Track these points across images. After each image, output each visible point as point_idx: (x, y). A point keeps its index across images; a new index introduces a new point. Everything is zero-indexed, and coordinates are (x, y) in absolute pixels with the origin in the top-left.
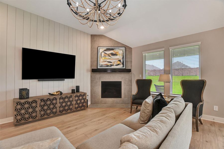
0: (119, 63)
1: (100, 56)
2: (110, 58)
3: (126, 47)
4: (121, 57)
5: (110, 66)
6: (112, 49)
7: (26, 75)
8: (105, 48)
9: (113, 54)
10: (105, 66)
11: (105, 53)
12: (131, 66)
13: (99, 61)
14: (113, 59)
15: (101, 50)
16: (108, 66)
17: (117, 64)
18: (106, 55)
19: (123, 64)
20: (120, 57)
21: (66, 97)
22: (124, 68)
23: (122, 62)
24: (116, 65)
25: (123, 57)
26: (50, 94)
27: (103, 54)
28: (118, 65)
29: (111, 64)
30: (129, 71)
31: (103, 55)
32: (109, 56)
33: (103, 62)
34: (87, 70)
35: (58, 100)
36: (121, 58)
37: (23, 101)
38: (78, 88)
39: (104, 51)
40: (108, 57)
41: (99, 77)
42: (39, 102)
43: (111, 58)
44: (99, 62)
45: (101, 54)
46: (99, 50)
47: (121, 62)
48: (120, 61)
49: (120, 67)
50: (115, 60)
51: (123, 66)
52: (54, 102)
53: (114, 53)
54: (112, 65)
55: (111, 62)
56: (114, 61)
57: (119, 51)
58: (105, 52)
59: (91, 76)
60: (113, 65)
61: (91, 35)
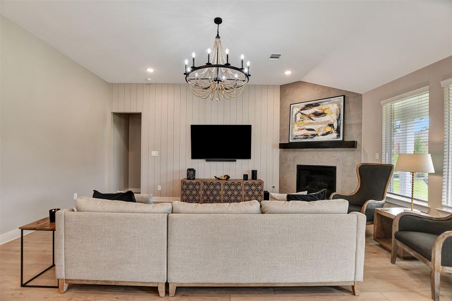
0: (329, 129)
1: (294, 119)
2: (311, 121)
3: (346, 96)
4: (335, 117)
5: (310, 138)
6: (317, 105)
7: (195, 155)
8: (303, 105)
9: (317, 114)
10: (302, 137)
11: (302, 114)
12: (360, 134)
13: (292, 128)
14: (318, 123)
15: (296, 110)
16: (306, 137)
17: (325, 132)
18: (306, 118)
19: (338, 131)
20: (331, 118)
21: (233, 184)
22: (341, 139)
23: (336, 126)
24: (323, 135)
25: (339, 118)
26: (216, 177)
27: (299, 115)
28: (328, 133)
29: (313, 132)
30: (352, 145)
31: (298, 119)
32: (310, 118)
33: (297, 132)
34: (273, 146)
35: (222, 185)
36: (334, 120)
37: (188, 181)
38: (254, 173)
39: (301, 110)
40: (307, 121)
41: (294, 158)
42: (202, 185)
43: (313, 121)
44: (292, 132)
45: (296, 117)
46: (293, 109)
47: (333, 127)
48: (331, 125)
49: (332, 137)
50: (322, 124)
51: (338, 136)
53: (320, 111)
54: (314, 135)
55: (313, 130)
56: (320, 126)
57: (330, 106)
58: (302, 112)
59: (280, 156)
60: (317, 135)
61: (282, 87)
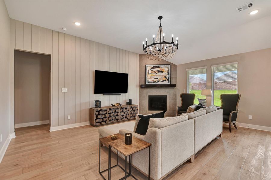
0: (165, 79)
1: (148, 73)
2: (156, 74)
3: (171, 64)
4: (167, 74)
5: (156, 82)
6: (159, 67)
8: (152, 66)
9: (159, 71)
10: (152, 82)
12: (176, 82)
13: (147, 77)
14: (160, 76)
15: (148, 68)
16: (154, 82)
17: (163, 80)
18: (153, 72)
19: (168, 80)
20: (165, 74)
22: (170, 83)
23: (167, 78)
24: (162, 81)
25: (169, 74)
26: (112, 105)
27: (150, 71)
28: (164, 81)
29: (158, 80)
30: (174, 86)
31: (150, 72)
32: (156, 73)
33: (150, 79)
34: (136, 86)
35: (119, 110)
38: (130, 101)
39: (151, 68)
40: (154, 74)
41: (147, 92)
44: (147, 79)
48: (165, 77)
49: (166, 82)
51: (169, 82)
52: (117, 111)
53: (160, 70)
54: (158, 81)
55: (157, 79)
56: (160, 77)
57: (165, 68)
58: (152, 69)
59: (140, 91)
60: (159, 81)
61: (140, 55)
